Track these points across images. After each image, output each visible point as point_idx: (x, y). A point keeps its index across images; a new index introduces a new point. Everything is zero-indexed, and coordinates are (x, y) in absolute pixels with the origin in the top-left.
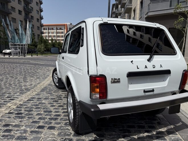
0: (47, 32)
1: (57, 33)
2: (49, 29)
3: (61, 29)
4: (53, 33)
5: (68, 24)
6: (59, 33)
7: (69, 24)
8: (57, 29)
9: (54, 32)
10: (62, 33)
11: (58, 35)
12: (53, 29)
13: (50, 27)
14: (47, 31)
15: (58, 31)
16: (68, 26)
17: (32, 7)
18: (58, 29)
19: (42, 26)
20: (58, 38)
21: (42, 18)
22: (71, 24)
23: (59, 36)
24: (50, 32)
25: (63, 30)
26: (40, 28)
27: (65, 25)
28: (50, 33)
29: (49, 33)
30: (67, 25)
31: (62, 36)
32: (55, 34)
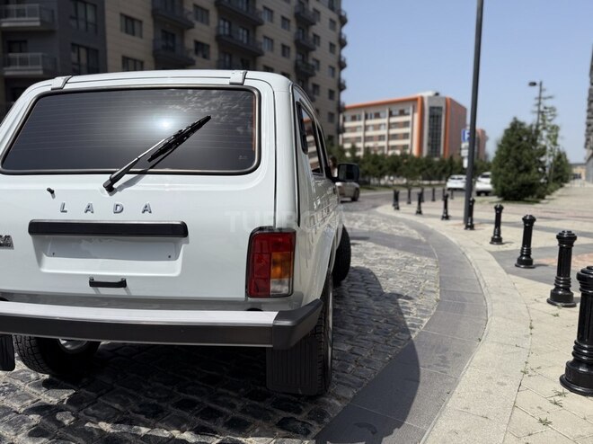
0: (360, 127)
1: (390, 126)
2: (366, 118)
3: (402, 113)
4: (377, 127)
5: (427, 94)
6: (397, 125)
7: (430, 93)
8: (391, 115)
9: (380, 125)
10: (406, 124)
11: (393, 131)
12: (377, 116)
13: (371, 110)
14: (361, 123)
15: (393, 120)
16: (426, 102)
17: (319, 58)
18: (394, 113)
19: (341, 109)
20: (393, 143)
21: (341, 87)
22: (437, 94)
23: (394, 137)
24: (369, 126)
25: (408, 114)
26: (336, 115)
27: (415, 100)
28: (371, 128)
29: (366, 128)
30: (422, 98)
31: (405, 136)
32: (384, 132)
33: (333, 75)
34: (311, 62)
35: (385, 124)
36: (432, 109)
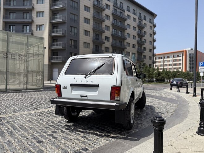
0: (162, 61)
1: (173, 61)
2: (164, 58)
3: (178, 56)
4: (169, 61)
6: (176, 60)
7: (189, 49)
8: (174, 57)
9: (170, 60)
10: (180, 60)
11: (174, 63)
12: (168, 57)
13: (166, 56)
14: (162, 60)
15: (174, 59)
16: (187, 52)
18: (175, 56)
19: (154, 55)
20: (174, 67)
21: (154, 48)
22: (192, 49)
23: (176, 65)
24: (165, 61)
25: (181, 57)
26: (152, 57)
27: (183, 51)
28: (166, 61)
29: (164, 62)
30: (186, 51)
31: (180, 64)
32: (171, 63)
33: (151, 44)
34: (143, 40)
35: (171, 60)
36: (190, 54)
